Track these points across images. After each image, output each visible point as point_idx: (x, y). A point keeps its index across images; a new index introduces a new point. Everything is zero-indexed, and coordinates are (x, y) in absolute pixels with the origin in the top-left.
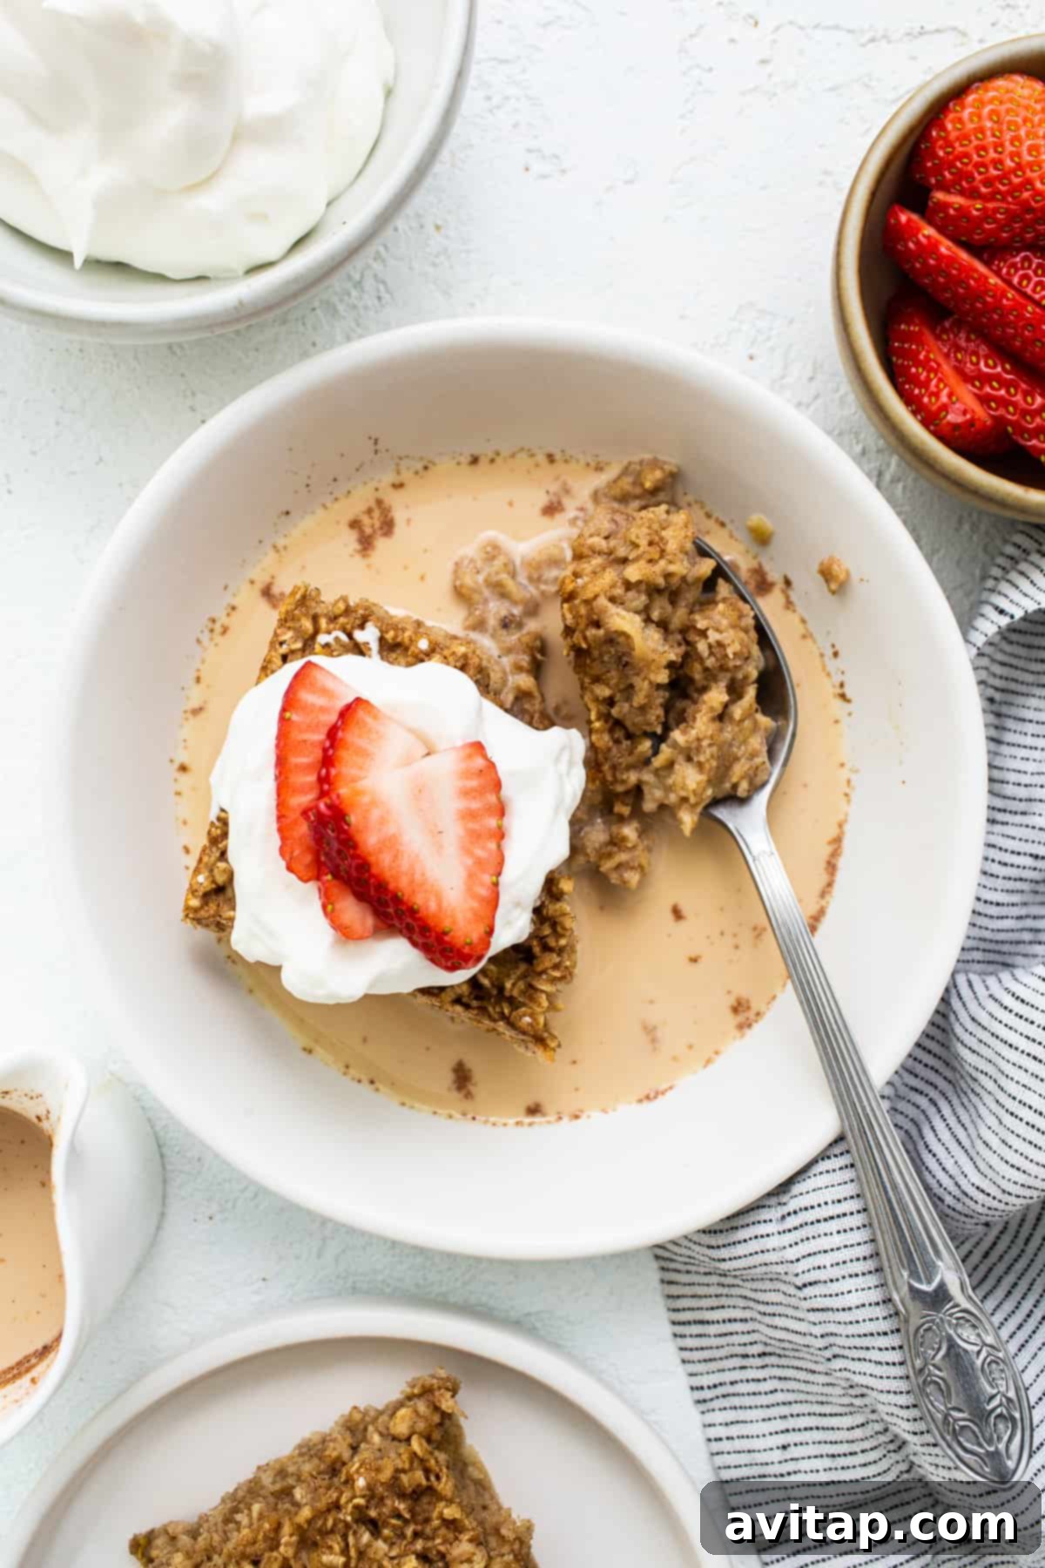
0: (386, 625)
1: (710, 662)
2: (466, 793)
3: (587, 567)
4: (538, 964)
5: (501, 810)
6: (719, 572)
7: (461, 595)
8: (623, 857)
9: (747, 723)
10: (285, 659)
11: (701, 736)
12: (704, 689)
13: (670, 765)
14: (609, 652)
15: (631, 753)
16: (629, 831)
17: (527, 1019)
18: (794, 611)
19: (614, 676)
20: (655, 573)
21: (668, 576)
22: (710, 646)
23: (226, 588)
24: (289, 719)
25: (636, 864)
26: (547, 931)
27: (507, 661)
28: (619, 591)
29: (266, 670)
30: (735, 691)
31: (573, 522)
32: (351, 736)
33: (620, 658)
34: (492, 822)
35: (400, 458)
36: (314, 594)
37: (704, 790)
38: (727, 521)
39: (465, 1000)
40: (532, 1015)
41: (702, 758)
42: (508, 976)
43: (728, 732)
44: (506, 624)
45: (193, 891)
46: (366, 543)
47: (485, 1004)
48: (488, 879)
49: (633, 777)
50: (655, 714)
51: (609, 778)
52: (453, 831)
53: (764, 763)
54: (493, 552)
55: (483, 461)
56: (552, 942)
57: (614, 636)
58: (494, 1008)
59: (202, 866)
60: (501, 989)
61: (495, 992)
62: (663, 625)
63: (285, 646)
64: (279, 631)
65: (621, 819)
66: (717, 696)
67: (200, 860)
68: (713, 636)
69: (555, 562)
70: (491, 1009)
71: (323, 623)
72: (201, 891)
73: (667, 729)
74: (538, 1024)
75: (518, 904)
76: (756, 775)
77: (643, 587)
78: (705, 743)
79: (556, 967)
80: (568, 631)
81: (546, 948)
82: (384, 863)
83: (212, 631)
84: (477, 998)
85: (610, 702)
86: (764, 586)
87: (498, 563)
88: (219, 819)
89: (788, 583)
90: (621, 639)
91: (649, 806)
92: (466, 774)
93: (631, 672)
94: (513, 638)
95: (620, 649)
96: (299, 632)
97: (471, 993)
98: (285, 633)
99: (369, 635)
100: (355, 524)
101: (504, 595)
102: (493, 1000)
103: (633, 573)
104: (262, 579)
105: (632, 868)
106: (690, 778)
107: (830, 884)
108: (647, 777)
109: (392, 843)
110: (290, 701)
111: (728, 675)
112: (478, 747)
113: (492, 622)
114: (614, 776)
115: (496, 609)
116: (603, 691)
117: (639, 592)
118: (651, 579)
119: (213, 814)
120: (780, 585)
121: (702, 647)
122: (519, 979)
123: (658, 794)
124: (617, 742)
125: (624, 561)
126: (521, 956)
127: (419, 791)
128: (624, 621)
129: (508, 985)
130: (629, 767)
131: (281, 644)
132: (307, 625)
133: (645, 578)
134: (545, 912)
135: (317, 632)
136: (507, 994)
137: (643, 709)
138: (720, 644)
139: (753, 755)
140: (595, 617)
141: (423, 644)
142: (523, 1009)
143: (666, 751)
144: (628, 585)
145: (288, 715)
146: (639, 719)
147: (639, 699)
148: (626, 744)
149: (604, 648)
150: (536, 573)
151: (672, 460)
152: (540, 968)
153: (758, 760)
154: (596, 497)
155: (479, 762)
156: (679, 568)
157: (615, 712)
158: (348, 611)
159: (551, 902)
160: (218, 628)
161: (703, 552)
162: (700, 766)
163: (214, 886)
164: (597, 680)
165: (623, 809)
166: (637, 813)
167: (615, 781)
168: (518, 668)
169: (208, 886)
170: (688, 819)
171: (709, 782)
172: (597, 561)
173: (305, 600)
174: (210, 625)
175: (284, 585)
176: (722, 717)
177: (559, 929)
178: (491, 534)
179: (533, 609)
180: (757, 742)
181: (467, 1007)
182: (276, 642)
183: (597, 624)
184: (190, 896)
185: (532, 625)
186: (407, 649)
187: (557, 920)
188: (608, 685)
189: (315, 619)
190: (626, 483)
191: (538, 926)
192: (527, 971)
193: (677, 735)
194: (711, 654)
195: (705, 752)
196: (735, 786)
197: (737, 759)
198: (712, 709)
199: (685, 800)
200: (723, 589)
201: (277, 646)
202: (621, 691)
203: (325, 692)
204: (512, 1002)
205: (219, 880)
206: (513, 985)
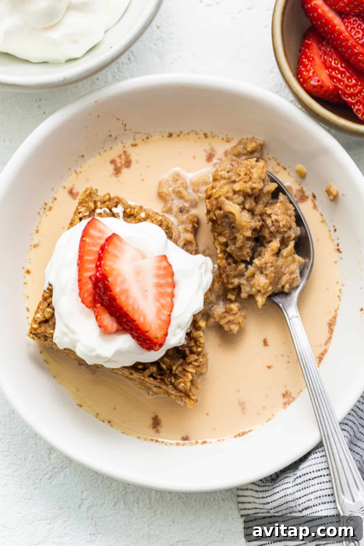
0: (126, 207)
1: (273, 229)
2: (158, 276)
3: (218, 184)
4: (188, 359)
5: (173, 285)
6: (280, 190)
7: (162, 197)
8: (231, 318)
9: (290, 258)
10: (81, 219)
11: (267, 262)
12: (270, 241)
13: (253, 276)
14: (226, 221)
15: (235, 270)
16: (234, 307)
17: (182, 384)
18: (317, 210)
19: (227, 232)
20: (247, 187)
21: (253, 189)
22: (272, 222)
23: (53, 189)
24: (85, 241)
25: (237, 322)
26: (192, 344)
27: (181, 228)
28: (230, 194)
29: (72, 224)
30: (284, 243)
31: (215, 165)
32: (110, 248)
33: (230, 224)
34: (169, 290)
35: (136, 133)
36: (95, 191)
37: (268, 287)
38: (287, 167)
39: (154, 375)
40: (184, 383)
41: (267, 272)
42: (174, 364)
43: (280, 261)
44: (181, 211)
45: (35, 321)
46: (117, 171)
47: (163, 377)
48: (166, 313)
49: (236, 281)
50: (247, 251)
51: (225, 281)
52: (152, 292)
53: (297, 277)
54: (177, 178)
55: (175, 136)
56: (194, 349)
57: (227, 214)
58: (167, 379)
59: (39, 310)
60: (171, 370)
61: (168, 372)
62: (251, 211)
63: (81, 214)
64: (79, 207)
65: (231, 301)
66: (275, 244)
67: (39, 307)
68: (274, 217)
69: (206, 183)
71: (99, 204)
72: (39, 321)
73: (252, 258)
74: (187, 386)
75: (179, 327)
76: (293, 282)
77: (241, 193)
78: (269, 265)
79: (196, 361)
80: (209, 212)
81: (192, 352)
82: (122, 300)
83: (45, 209)
84: (160, 375)
85: (226, 245)
86: (303, 198)
87: (179, 183)
88: (48, 289)
89: (314, 196)
90: (230, 216)
91: (244, 295)
92: (159, 268)
93: (235, 231)
94: (185, 217)
95: (230, 220)
96: (88, 208)
97: (157, 372)
98: (81, 209)
99: (119, 210)
100: (113, 162)
101: (181, 197)
102: (167, 375)
103: (237, 187)
104: (69, 186)
105: (235, 323)
106: (261, 281)
107: (330, 338)
108: (243, 281)
109: (125, 292)
110: (85, 233)
111: (281, 235)
112: (165, 257)
113: (175, 209)
114: (228, 280)
115: (177, 203)
116: (223, 240)
117: (239, 195)
118: (245, 190)
119: (46, 286)
120: (311, 198)
121: (269, 222)
122: (179, 366)
123: (248, 289)
124: (229, 264)
125: (234, 182)
126: (180, 356)
127: (138, 273)
128: (232, 207)
129: (174, 368)
130: (235, 277)
131: (79, 213)
132: (92, 205)
133: (242, 189)
134: (192, 335)
135: (96, 208)
136: (173, 373)
137: (241, 248)
138: (277, 221)
139: (292, 273)
140: (219, 205)
141: (143, 215)
142: (181, 380)
143: (251, 269)
144: (235, 192)
145: (84, 239)
146: (239, 253)
147: (239, 244)
148: (233, 265)
149: (223, 220)
150: (196, 188)
151: (261, 139)
152: (189, 361)
153: (294, 276)
154: (226, 154)
155: (165, 264)
156: (258, 186)
157: (228, 249)
158: (110, 199)
159: (195, 331)
160: (48, 208)
161: (273, 180)
162: (266, 275)
163: (44, 319)
164: (220, 234)
165: (232, 297)
166: (238, 298)
167: (228, 283)
168: (186, 231)
169: (42, 319)
170: (260, 300)
171: (271, 283)
172: (223, 182)
173: (90, 194)
174: (44, 206)
175: (80, 189)
176: (278, 253)
177: (198, 343)
178: (177, 169)
179: (194, 205)
180: (295, 267)
181: (155, 378)
182: (77, 212)
183: (220, 209)
184: (33, 323)
185: (194, 212)
186: (135, 217)
187: (198, 339)
188: (225, 236)
189: (95, 202)
190: (240, 149)
191: (189, 342)
192: (183, 363)
193: (256, 261)
194: (273, 225)
195: (268, 269)
196: (283, 287)
197: (284, 274)
198: (272, 250)
199: (259, 291)
200: (282, 197)
201: (78, 214)
202: (231, 240)
203: (100, 231)
204: (176, 376)
205: (47, 316)
206: (177, 368)
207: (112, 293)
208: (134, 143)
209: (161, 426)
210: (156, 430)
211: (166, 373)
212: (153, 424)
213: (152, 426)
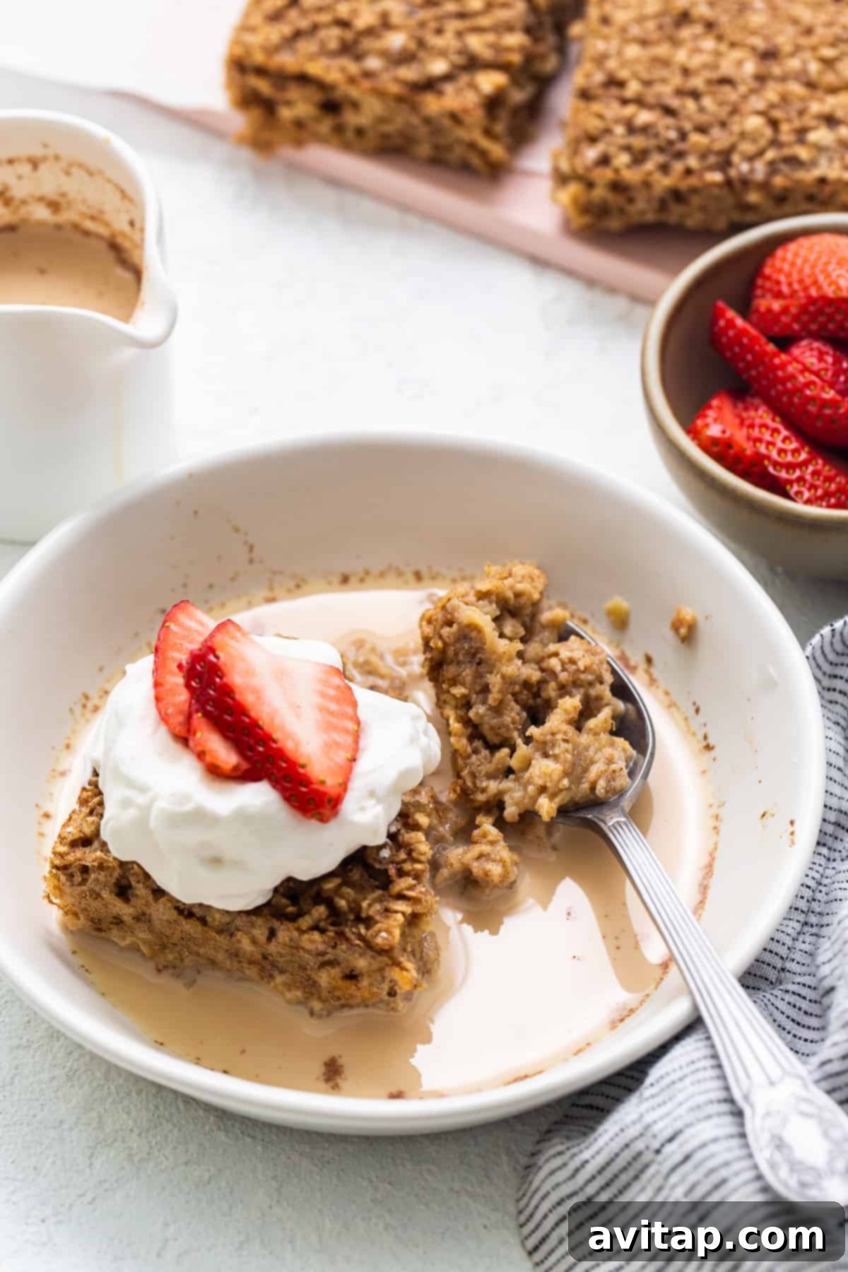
1: (563, 676)
2: (324, 695)
4: (394, 887)
5: (357, 721)
8: (484, 850)
9: (603, 739)
11: (555, 730)
13: (527, 761)
14: (463, 648)
15: (490, 762)
17: (384, 934)
19: (468, 674)
20: (505, 588)
21: (518, 594)
22: (563, 663)
23: (101, 669)
24: (169, 627)
25: (498, 858)
26: (402, 856)
28: (471, 599)
30: (590, 706)
33: (474, 655)
34: (349, 725)
35: (274, 573)
37: (560, 780)
39: (322, 924)
40: (388, 931)
41: (557, 751)
42: (365, 899)
43: (584, 739)
45: (62, 839)
47: (342, 928)
49: (493, 786)
50: (512, 715)
51: (469, 784)
52: (311, 713)
53: (621, 769)
54: (361, 643)
56: (407, 867)
57: (467, 631)
58: (351, 931)
59: (71, 821)
60: (358, 911)
61: (352, 917)
66: (572, 703)
67: (70, 818)
70: (348, 934)
72: (69, 838)
74: (393, 937)
76: (614, 780)
77: (494, 598)
78: (559, 737)
79: (412, 888)
81: (402, 873)
83: (84, 706)
84: (333, 924)
85: (467, 703)
87: (366, 649)
88: (90, 783)
89: (649, 660)
90: (474, 634)
91: (511, 812)
93: (485, 670)
95: (473, 644)
97: (328, 917)
102: (349, 923)
105: (494, 861)
106: (547, 770)
107: (702, 902)
108: (508, 784)
111: (582, 690)
112: (336, 671)
114: (474, 783)
116: (458, 691)
117: (490, 602)
118: (500, 590)
120: (643, 665)
121: (555, 665)
122: (374, 902)
123: (518, 795)
124: (476, 750)
126: (377, 884)
128: (475, 613)
129: (365, 904)
130: (490, 776)
133: (494, 589)
134: (400, 838)
136: (364, 915)
137: (498, 710)
138: (572, 661)
139: (610, 760)
140: (449, 616)
142: (379, 926)
143: (523, 747)
144: (480, 595)
145: (167, 624)
146: (495, 722)
147: (493, 698)
148: (485, 753)
149: (458, 645)
150: (402, 658)
152: (396, 891)
153: (614, 767)
155: (337, 681)
157: (471, 714)
159: (407, 832)
160: (90, 705)
162: (556, 758)
163: (82, 835)
164: (454, 682)
167: (477, 789)
169: (77, 835)
170: (547, 807)
171: (566, 774)
174: (84, 701)
176: (578, 722)
177: (414, 855)
179: (399, 687)
180: (615, 754)
181: (323, 932)
183: (450, 623)
184: (59, 843)
187: (412, 847)
188: (463, 684)
191: (394, 852)
192: (383, 896)
194: (564, 669)
195: (559, 746)
196: (593, 788)
197: (592, 762)
198: (566, 712)
199: (543, 789)
200: (576, 640)
202: (478, 693)
203: (200, 623)
204: (369, 922)
205: (88, 830)
206: (370, 905)
207: (225, 680)
208: (270, 595)
209: (343, 1076)
210: (331, 1084)
211: (347, 920)
212: (324, 1074)
213: (322, 1078)
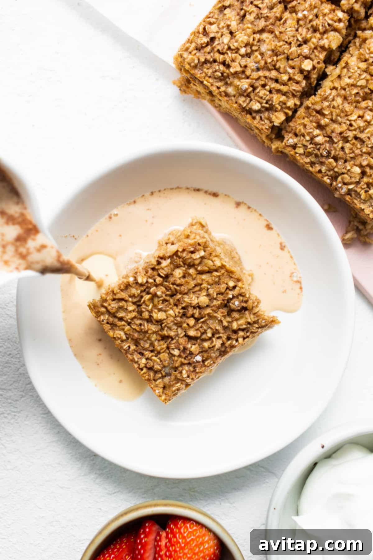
0: (118, 286)
4: (249, 308)
10: (108, 323)
17: (264, 321)
26: (241, 298)
36: (94, 302)
42: (247, 318)
45: (159, 396)
47: (250, 331)
56: (245, 299)
58: (253, 329)
59: (154, 388)
60: (249, 323)
61: (249, 326)
63: (104, 321)
64: (99, 320)
67: (152, 388)
71: (105, 305)
72: (161, 394)
74: (267, 319)
79: (253, 303)
81: (246, 302)
84: (247, 332)
96: (103, 314)
97: (244, 333)
98: (101, 318)
102: (251, 328)
122: (250, 316)
126: (243, 311)
129: (249, 320)
132: (103, 309)
134: (235, 295)
135: (106, 308)
136: (252, 323)
141: (131, 279)
142: (260, 321)
152: (251, 307)
158: (106, 295)
169: (161, 390)
173: (94, 305)
177: (243, 294)
181: (248, 337)
184: (160, 398)
186: (129, 285)
189: (102, 306)
191: (238, 300)
192: (249, 312)
201: (103, 323)
204: (255, 322)
206: (251, 319)
211: (249, 328)
